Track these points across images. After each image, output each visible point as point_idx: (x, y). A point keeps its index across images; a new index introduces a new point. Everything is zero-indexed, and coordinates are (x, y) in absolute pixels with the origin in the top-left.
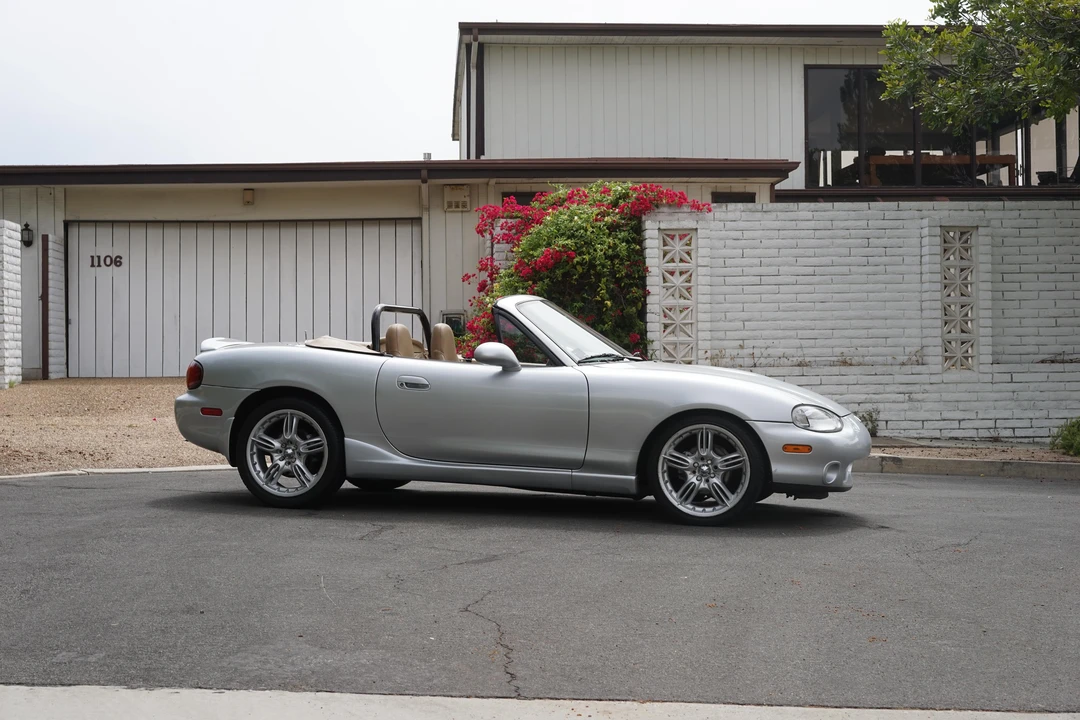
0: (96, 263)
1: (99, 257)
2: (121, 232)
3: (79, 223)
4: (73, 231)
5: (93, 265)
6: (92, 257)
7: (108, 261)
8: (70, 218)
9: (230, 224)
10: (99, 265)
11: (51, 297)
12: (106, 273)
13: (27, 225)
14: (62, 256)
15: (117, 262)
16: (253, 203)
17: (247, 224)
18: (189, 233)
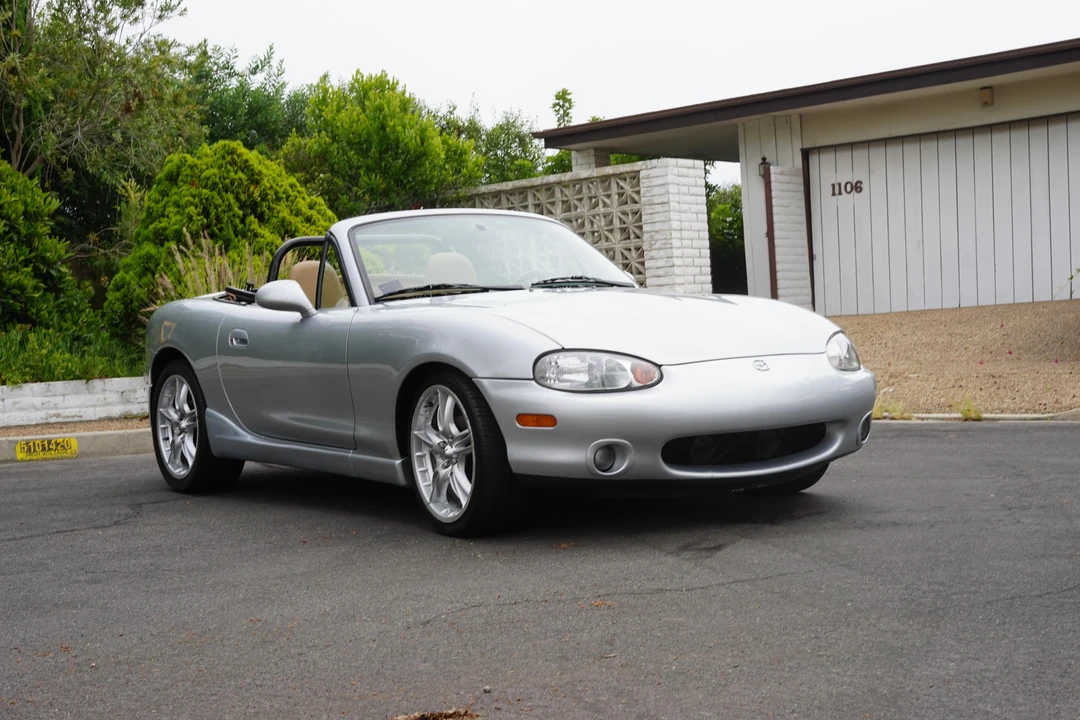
0: (837, 191)
1: (840, 185)
2: (860, 154)
3: (820, 149)
4: (814, 160)
5: (834, 194)
6: (833, 185)
7: (849, 189)
8: (807, 145)
9: (972, 131)
10: (840, 193)
11: (777, 234)
12: (846, 199)
13: (764, 159)
14: (802, 188)
15: (857, 187)
16: (992, 104)
17: (990, 128)
18: (929, 147)
